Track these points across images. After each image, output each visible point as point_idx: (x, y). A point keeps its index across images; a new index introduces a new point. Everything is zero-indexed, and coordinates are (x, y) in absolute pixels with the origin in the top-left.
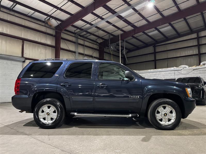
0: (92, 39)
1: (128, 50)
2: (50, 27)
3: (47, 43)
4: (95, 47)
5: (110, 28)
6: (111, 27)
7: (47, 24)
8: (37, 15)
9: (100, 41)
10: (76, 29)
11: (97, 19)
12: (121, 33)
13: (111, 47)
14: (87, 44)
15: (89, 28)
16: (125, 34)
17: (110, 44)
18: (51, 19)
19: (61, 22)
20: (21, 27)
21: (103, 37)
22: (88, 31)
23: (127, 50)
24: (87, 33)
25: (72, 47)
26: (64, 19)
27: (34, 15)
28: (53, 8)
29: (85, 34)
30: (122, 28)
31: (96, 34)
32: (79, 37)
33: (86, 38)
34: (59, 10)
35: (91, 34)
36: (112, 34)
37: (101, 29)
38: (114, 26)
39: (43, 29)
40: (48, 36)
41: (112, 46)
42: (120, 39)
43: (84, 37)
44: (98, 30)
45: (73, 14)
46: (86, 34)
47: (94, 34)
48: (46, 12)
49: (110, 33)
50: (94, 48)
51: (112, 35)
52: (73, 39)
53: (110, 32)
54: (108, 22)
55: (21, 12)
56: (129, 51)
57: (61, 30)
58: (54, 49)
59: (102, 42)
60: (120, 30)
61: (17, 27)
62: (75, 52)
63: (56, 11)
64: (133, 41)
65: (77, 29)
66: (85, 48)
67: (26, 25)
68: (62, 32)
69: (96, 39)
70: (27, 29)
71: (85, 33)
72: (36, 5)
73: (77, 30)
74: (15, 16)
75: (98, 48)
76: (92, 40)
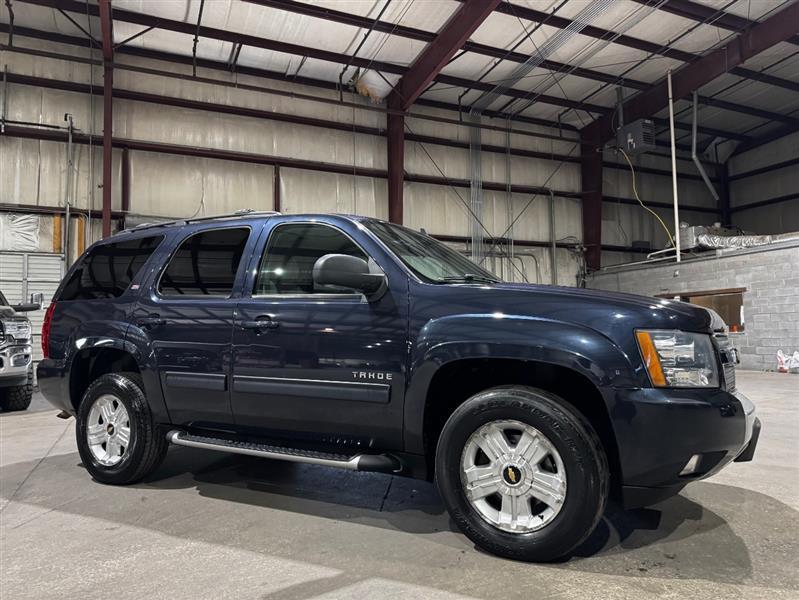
0: (543, 117)
1: (736, 142)
2: (365, 102)
3: (357, 165)
4: (560, 148)
5: (611, 56)
6: (613, 49)
7: (356, 91)
8: (314, 67)
9: (581, 120)
10: (461, 90)
11: (533, 31)
12: (673, 67)
13: (630, 140)
14: (519, 141)
15: (517, 76)
16: (695, 68)
17: (625, 124)
18: (362, 70)
19: (400, 76)
20: (267, 122)
21: (589, 101)
22: (514, 87)
23: (730, 138)
24: (512, 98)
25: (453, 167)
26: (410, 62)
27: (307, 71)
28: (357, 28)
29: (507, 105)
30: (670, 43)
31: (553, 92)
32: (485, 120)
33: (518, 117)
34: (377, 29)
35: (531, 96)
36: (625, 80)
37: (568, 67)
38: (625, 40)
39: (342, 114)
40: (359, 136)
41: (629, 135)
42: (670, 96)
43: (505, 116)
44: (558, 75)
45: (434, 32)
46: (512, 101)
47: (545, 94)
48: (340, 51)
49: (618, 75)
50: (557, 153)
51: (630, 83)
52: (460, 133)
53: (617, 73)
54: (590, 31)
55: (265, 68)
56: (747, 143)
57: (402, 108)
58: (385, 183)
59: (590, 124)
60: (665, 55)
61: (254, 122)
62: (465, 184)
63: (366, 36)
64: (752, 92)
65: (466, 89)
66: (514, 159)
67: (284, 111)
68: (407, 114)
69: (559, 116)
70: (288, 124)
71: (503, 99)
72: (298, 31)
73: (466, 92)
74: (240, 86)
75: (577, 153)
76: (543, 121)
